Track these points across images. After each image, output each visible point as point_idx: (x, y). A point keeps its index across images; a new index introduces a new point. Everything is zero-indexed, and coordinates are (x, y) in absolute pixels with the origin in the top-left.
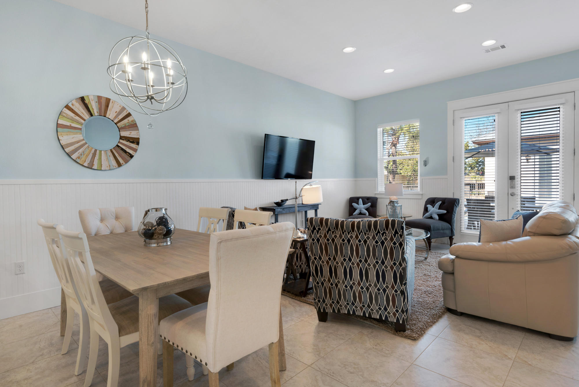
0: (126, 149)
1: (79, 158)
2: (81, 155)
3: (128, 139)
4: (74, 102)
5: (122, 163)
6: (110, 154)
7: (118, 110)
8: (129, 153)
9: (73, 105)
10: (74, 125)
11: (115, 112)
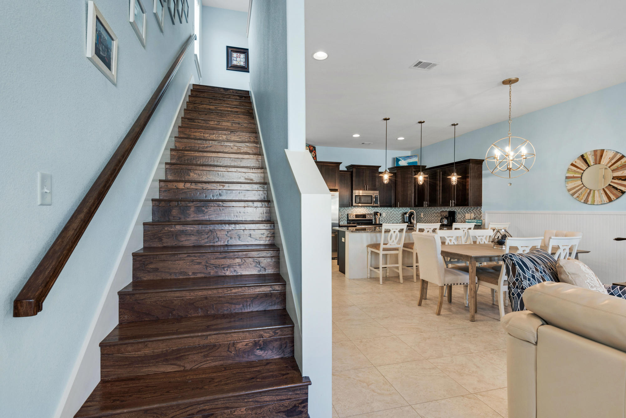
0: (617, 187)
1: (578, 197)
2: (580, 195)
3: (620, 178)
4: (576, 160)
5: (613, 199)
6: (602, 192)
7: (611, 156)
8: (620, 190)
9: (576, 162)
10: (576, 175)
11: (609, 158)
